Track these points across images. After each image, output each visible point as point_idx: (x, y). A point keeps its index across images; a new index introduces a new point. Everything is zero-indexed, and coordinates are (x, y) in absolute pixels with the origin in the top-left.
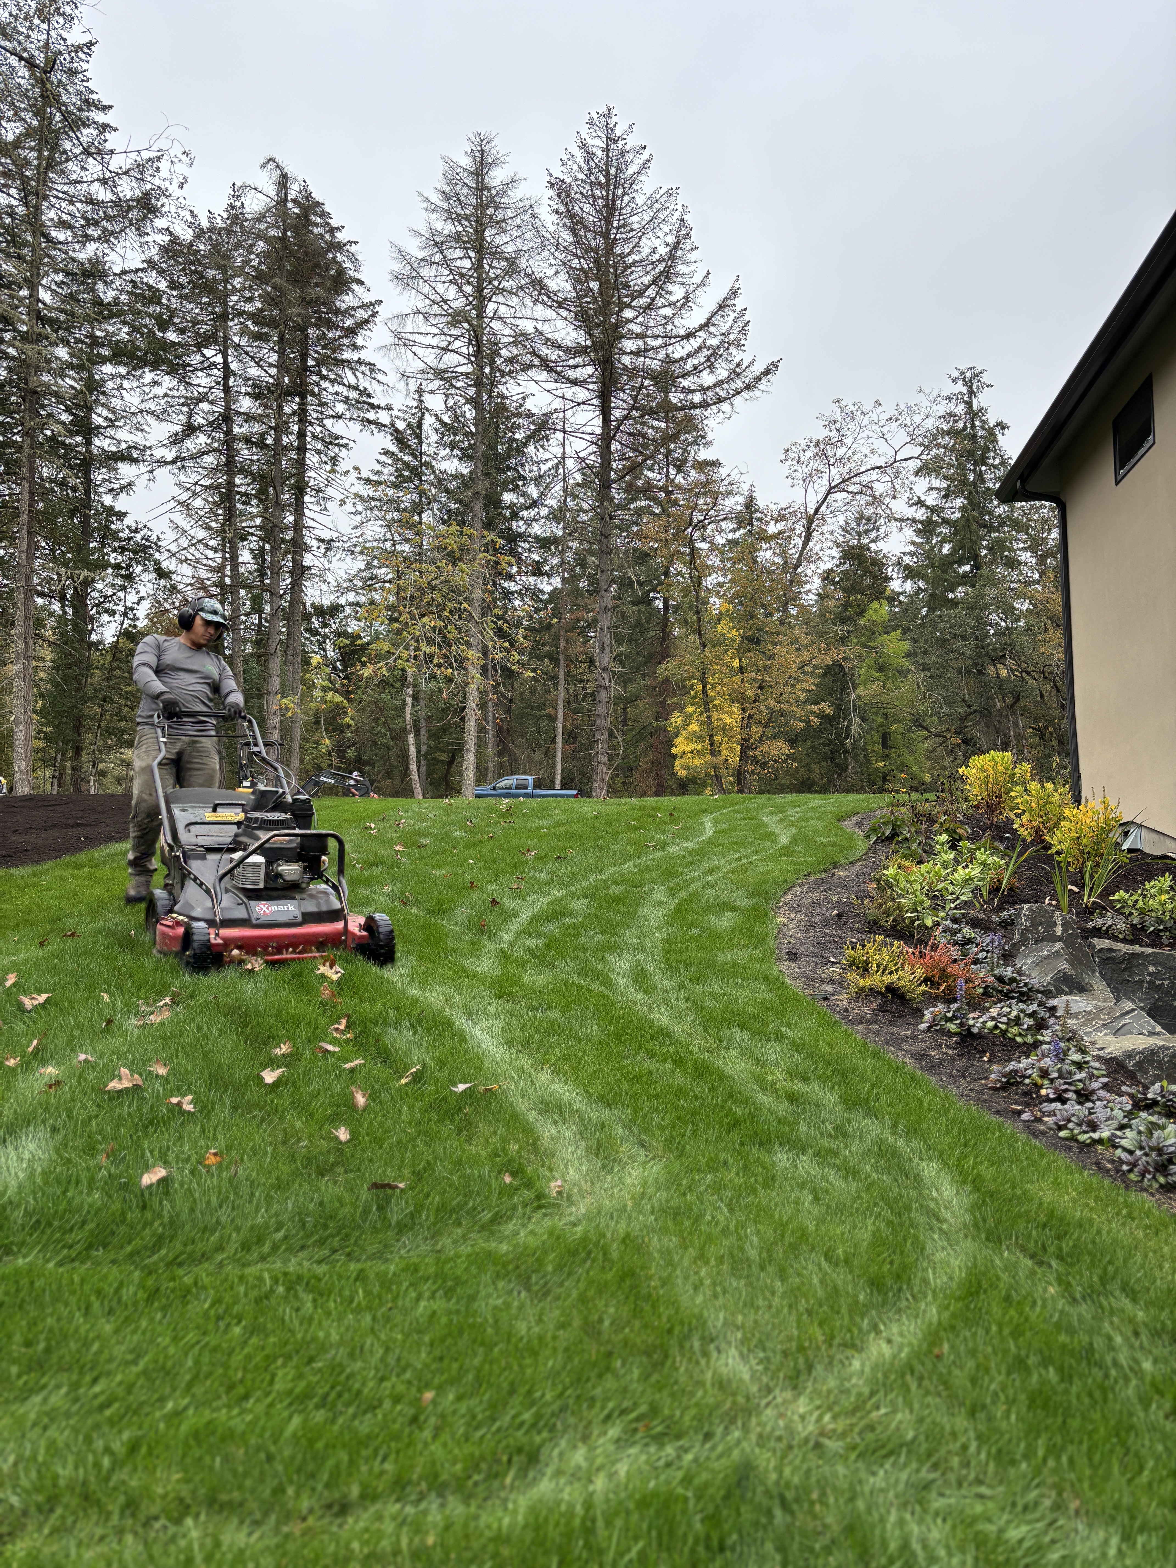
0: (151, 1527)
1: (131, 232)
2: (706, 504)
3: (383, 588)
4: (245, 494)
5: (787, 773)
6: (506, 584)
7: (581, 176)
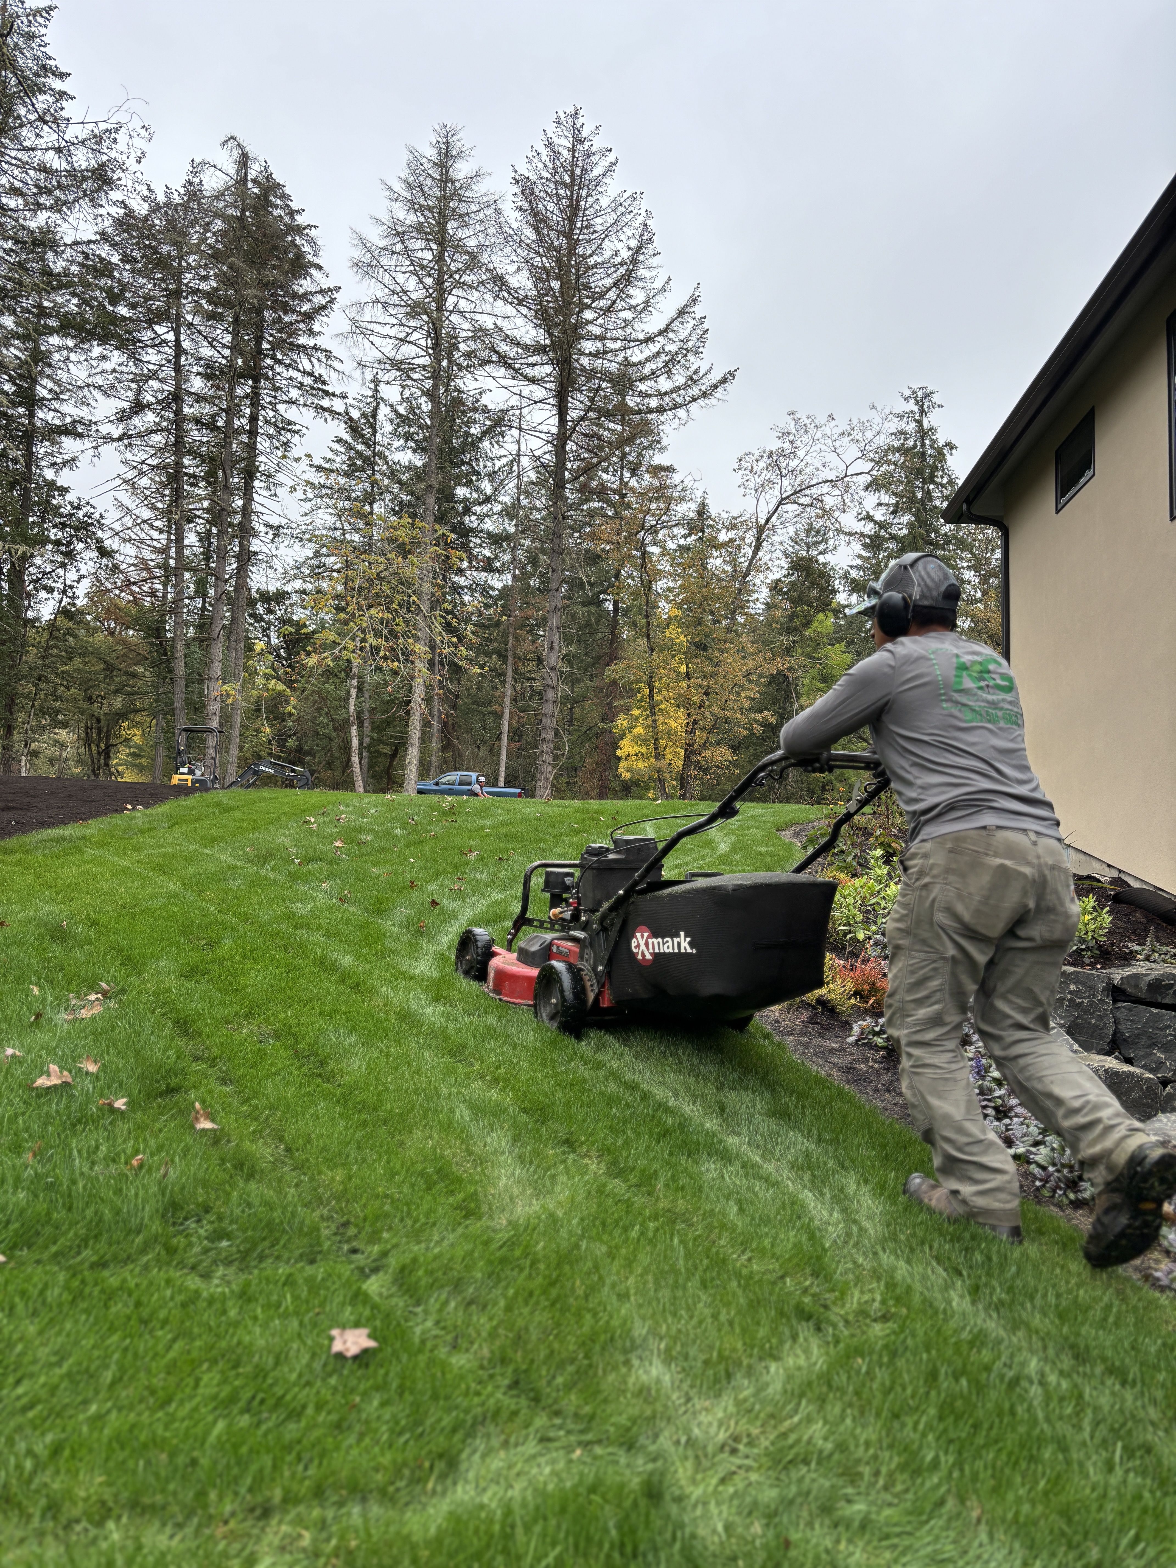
0: (72, 1529)
1: (85, 203)
2: (658, 509)
3: (331, 578)
4: (194, 476)
5: (729, 779)
6: (456, 579)
7: (546, 175)
